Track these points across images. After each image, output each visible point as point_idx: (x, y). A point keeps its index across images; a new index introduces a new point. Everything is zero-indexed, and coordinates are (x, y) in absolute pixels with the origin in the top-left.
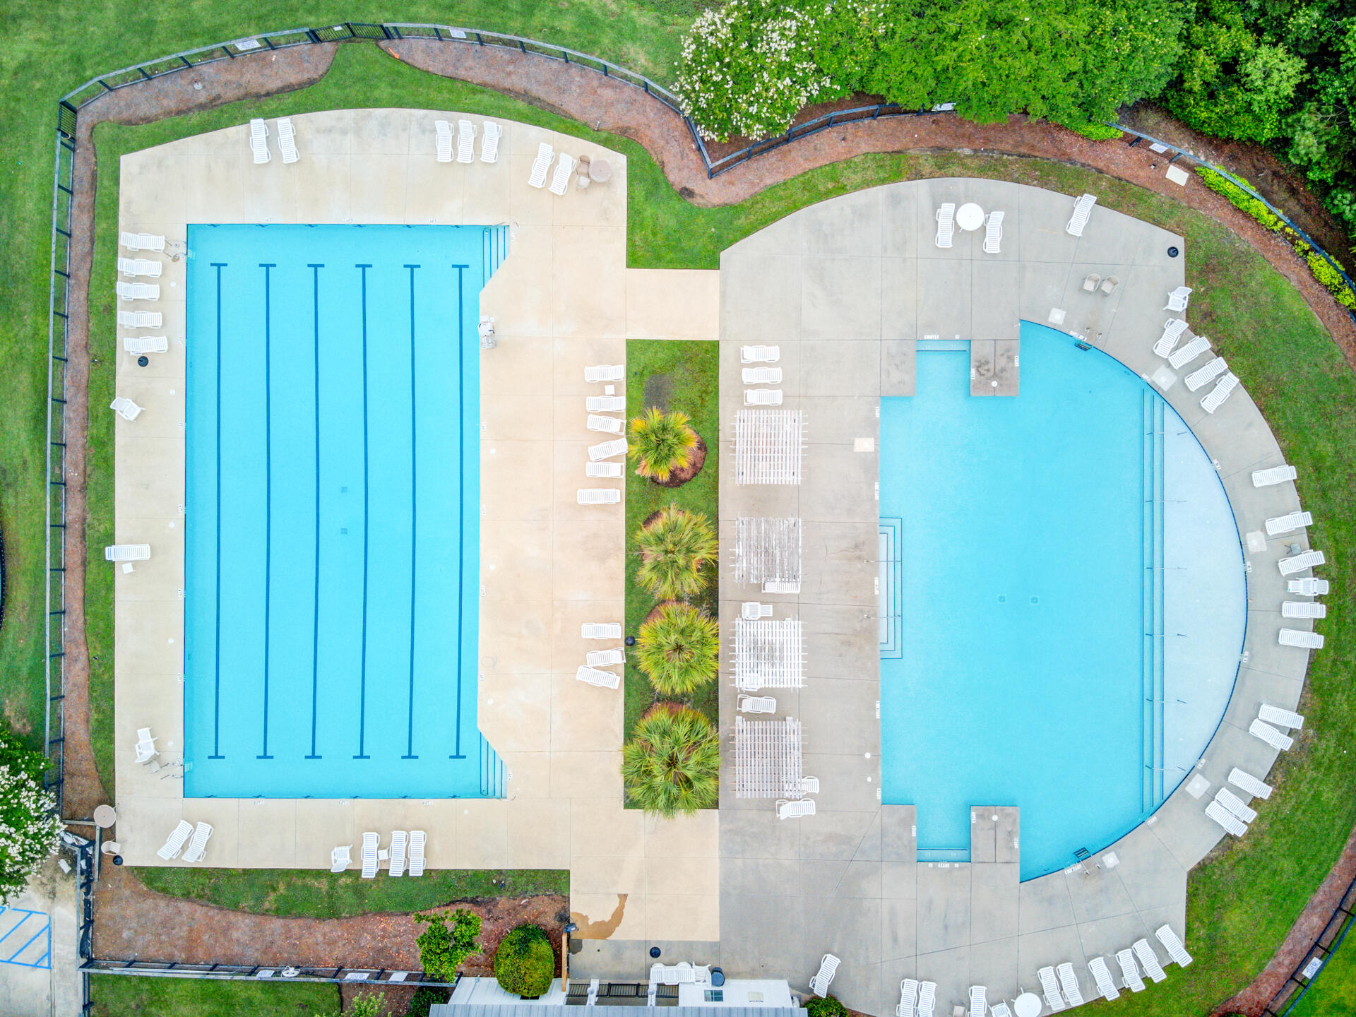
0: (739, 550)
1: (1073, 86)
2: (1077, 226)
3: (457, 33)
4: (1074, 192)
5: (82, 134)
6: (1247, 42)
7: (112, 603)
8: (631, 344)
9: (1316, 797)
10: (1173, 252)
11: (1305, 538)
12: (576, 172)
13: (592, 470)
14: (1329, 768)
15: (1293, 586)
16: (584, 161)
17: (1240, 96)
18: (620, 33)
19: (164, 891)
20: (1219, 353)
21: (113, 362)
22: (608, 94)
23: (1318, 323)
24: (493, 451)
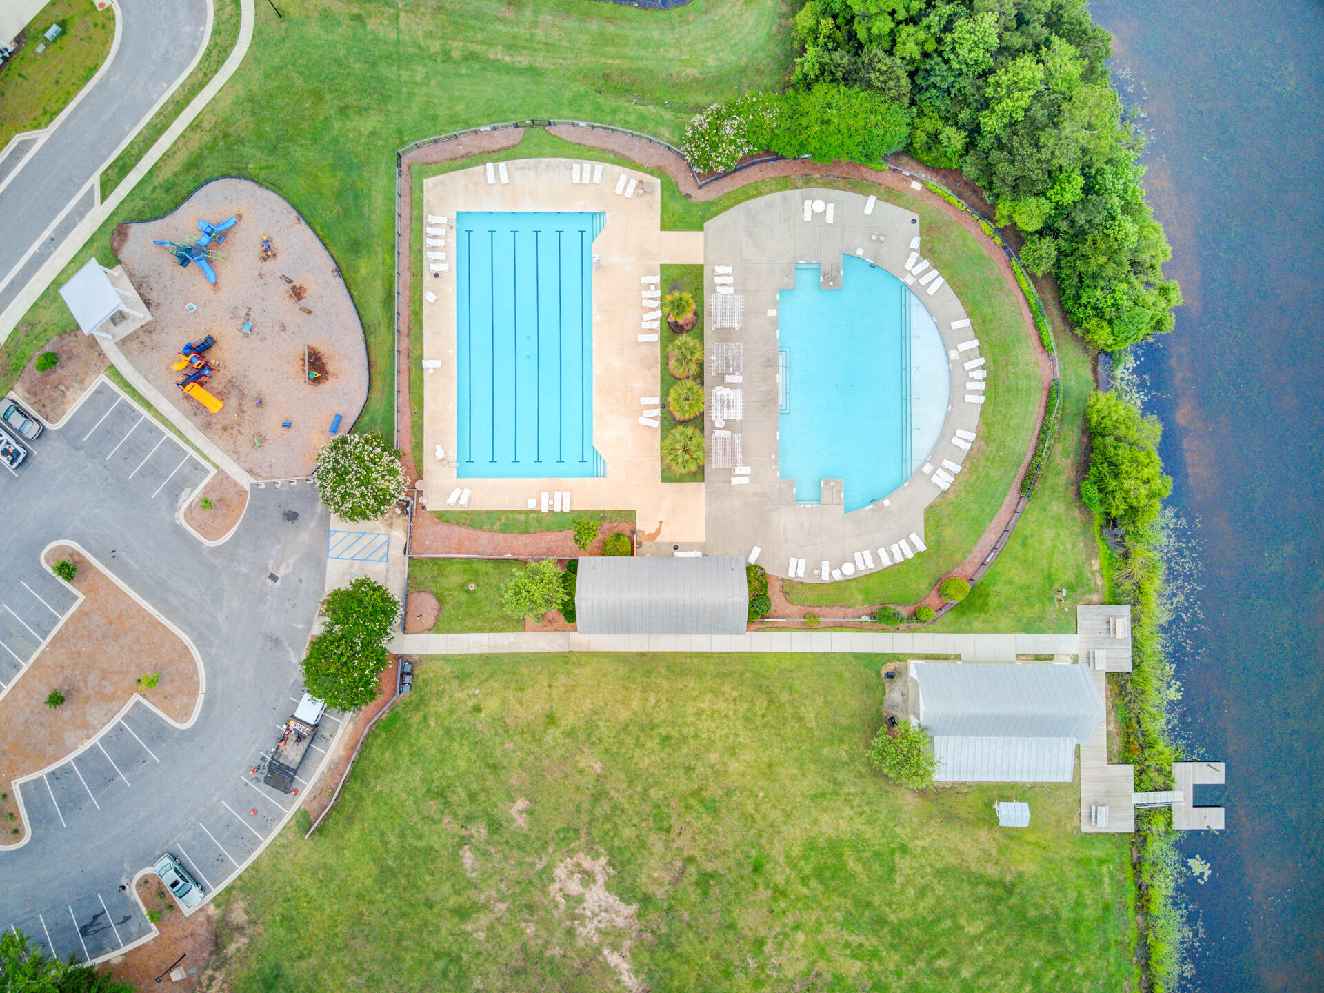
0: (714, 358)
1: (860, 148)
2: (868, 210)
3: (582, 124)
4: (867, 194)
5: (404, 168)
6: (940, 125)
7: (422, 388)
8: (662, 266)
9: (987, 475)
10: (914, 221)
11: (978, 353)
12: (637, 187)
13: (646, 325)
14: (993, 461)
15: (971, 375)
16: (641, 182)
17: (941, 149)
18: (657, 123)
19: (447, 522)
20: (936, 267)
21: (422, 275)
22: (651, 151)
23: (985, 253)
24: (598, 317)
